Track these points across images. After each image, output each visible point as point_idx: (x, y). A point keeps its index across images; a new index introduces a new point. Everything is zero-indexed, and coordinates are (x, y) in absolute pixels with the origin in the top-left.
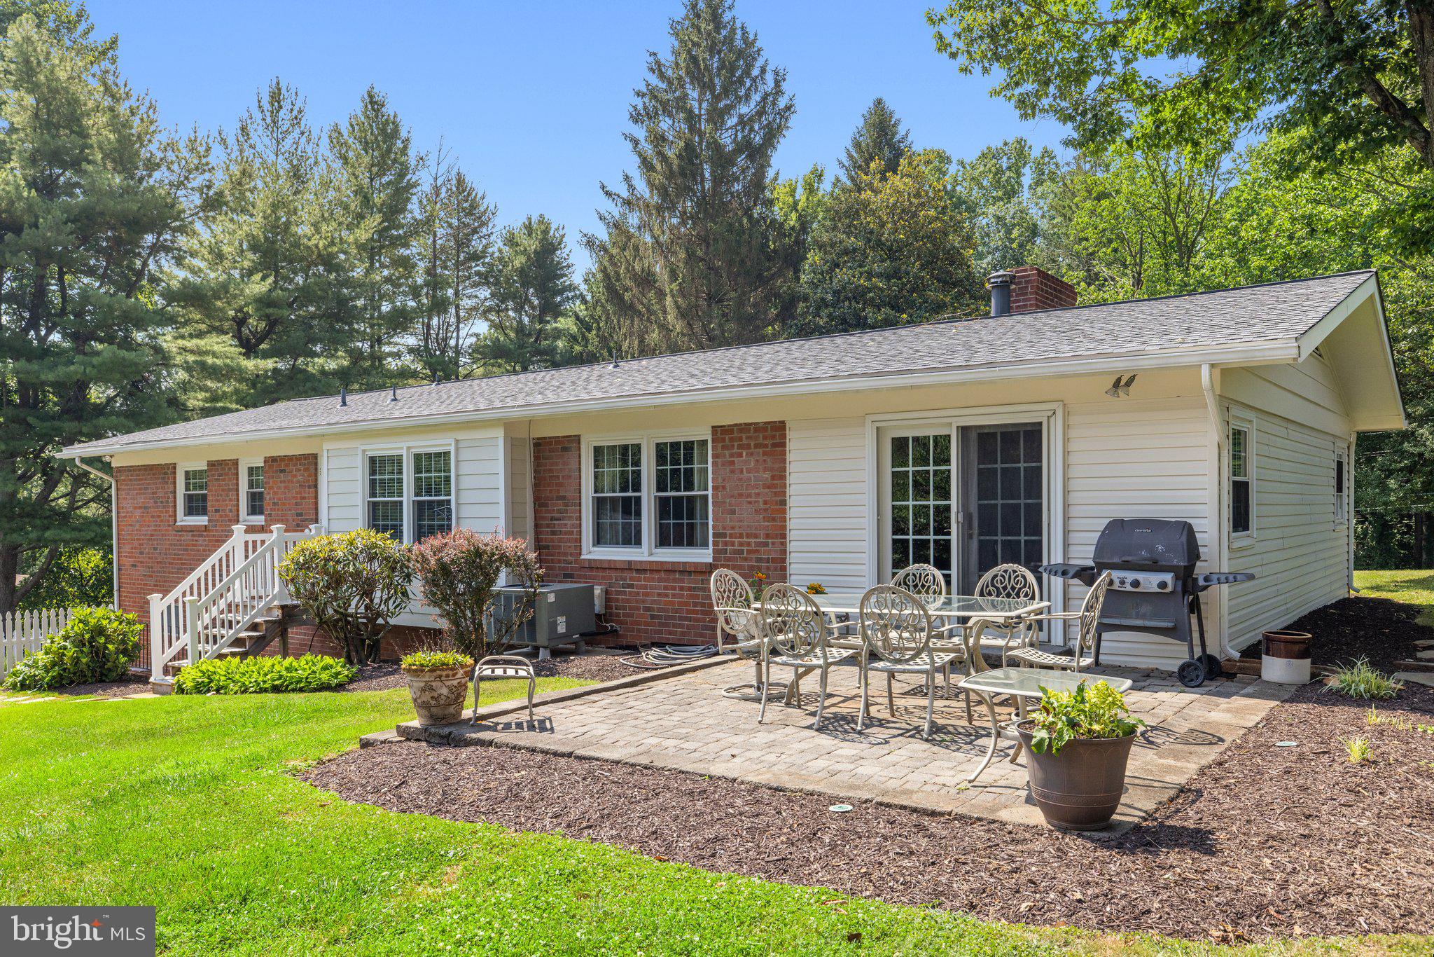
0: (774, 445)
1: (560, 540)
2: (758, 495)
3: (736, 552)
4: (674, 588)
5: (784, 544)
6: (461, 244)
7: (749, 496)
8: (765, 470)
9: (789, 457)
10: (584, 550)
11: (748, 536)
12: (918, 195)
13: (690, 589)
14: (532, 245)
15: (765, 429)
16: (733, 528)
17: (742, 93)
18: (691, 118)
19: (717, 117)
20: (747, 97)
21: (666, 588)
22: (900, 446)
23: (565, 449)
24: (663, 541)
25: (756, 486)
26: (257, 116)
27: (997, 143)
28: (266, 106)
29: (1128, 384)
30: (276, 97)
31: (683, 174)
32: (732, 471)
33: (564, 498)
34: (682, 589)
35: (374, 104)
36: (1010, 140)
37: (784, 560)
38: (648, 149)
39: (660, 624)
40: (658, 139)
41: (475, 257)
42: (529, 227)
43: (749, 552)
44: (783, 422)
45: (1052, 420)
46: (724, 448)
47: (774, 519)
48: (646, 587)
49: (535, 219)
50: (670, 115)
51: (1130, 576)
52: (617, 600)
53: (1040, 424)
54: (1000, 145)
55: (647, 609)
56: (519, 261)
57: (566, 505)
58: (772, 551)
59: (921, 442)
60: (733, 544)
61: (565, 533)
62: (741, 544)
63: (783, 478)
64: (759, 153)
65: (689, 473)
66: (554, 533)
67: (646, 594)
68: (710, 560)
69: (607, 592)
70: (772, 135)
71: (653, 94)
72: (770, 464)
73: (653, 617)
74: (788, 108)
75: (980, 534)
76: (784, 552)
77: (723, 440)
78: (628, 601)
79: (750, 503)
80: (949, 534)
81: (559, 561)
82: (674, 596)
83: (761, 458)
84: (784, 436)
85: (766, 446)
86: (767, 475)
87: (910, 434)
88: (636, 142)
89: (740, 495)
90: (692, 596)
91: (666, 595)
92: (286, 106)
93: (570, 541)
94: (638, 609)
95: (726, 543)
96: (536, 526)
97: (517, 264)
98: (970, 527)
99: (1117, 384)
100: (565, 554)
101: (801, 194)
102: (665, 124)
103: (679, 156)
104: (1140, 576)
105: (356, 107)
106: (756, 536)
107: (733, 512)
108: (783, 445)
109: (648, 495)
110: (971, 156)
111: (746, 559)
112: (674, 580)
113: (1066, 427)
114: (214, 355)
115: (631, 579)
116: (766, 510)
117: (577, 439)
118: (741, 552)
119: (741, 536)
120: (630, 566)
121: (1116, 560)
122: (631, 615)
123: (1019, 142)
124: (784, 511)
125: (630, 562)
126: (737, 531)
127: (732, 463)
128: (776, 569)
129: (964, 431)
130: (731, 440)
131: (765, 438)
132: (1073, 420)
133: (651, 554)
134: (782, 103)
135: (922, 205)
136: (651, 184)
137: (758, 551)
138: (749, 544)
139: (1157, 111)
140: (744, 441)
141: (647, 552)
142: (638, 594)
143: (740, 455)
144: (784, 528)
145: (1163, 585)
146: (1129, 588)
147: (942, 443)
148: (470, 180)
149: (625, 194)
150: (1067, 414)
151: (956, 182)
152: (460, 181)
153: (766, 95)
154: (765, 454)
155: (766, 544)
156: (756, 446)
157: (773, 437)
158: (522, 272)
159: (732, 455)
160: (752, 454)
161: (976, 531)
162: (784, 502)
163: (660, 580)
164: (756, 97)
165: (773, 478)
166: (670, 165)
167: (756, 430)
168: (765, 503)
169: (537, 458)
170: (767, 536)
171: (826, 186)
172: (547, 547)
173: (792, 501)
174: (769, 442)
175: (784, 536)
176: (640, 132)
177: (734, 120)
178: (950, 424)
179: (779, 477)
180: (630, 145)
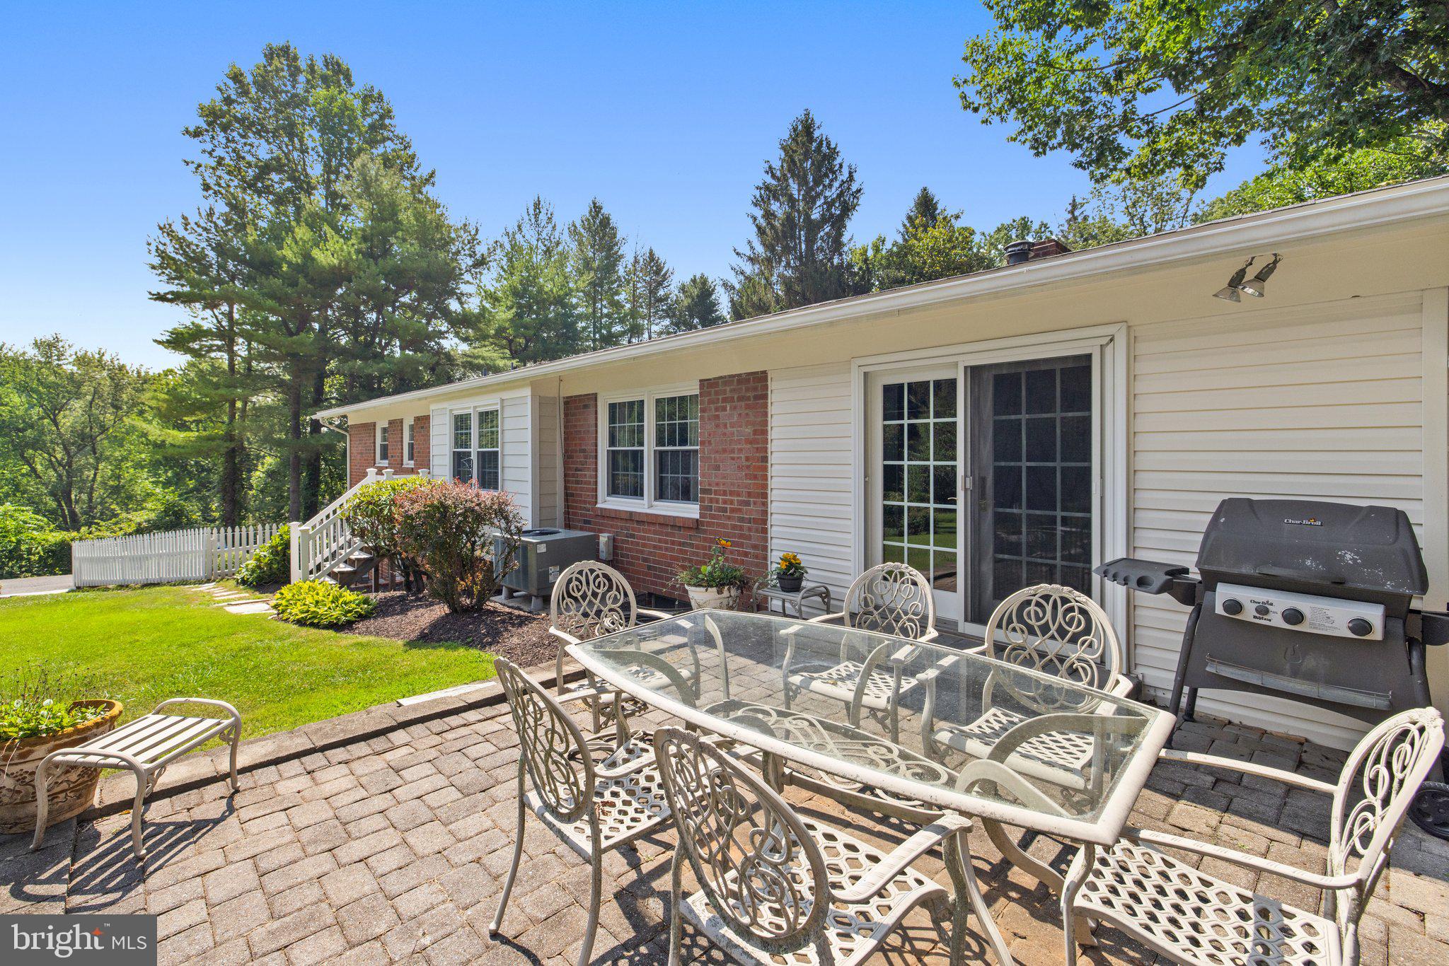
0: (756, 398)
1: (582, 489)
2: (740, 450)
3: (720, 509)
4: (666, 542)
5: (765, 504)
6: (653, 292)
7: (732, 451)
8: (748, 424)
9: (772, 410)
10: (600, 499)
11: (732, 493)
12: (950, 241)
13: (680, 544)
14: (696, 292)
15: (748, 381)
16: (717, 484)
17: (827, 182)
18: (792, 202)
19: (811, 200)
20: (830, 186)
21: (660, 541)
22: (893, 394)
23: (586, 406)
24: (661, 495)
25: (739, 442)
26: (526, 218)
27: (1008, 222)
28: (531, 212)
29: (1261, 277)
30: (537, 206)
31: (785, 237)
32: (717, 426)
33: (584, 451)
34: (673, 543)
35: (596, 208)
36: (1017, 219)
37: (765, 521)
38: (762, 222)
39: (656, 576)
40: (769, 215)
41: (660, 300)
42: (694, 281)
43: (733, 510)
44: (765, 372)
45: (1108, 350)
46: (710, 402)
47: (755, 477)
48: (643, 538)
49: (698, 276)
50: (778, 200)
51: (1280, 602)
52: (622, 548)
53: (1088, 357)
54: (1010, 222)
55: (645, 560)
56: (687, 302)
57: (586, 457)
58: (752, 511)
59: (919, 389)
60: (717, 501)
61: (586, 483)
62: (725, 502)
63: (765, 432)
64: (838, 223)
65: (684, 428)
66: (577, 482)
67: (644, 545)
68: (697, 516)
69: (614, 540)
70: (847, 209)
71: (767, 187)
72: (752, 418)
73: (649, 568)
74: (859, 191)
75: (997, 504)
76: (765, 513)
77: (709, 394)
78: (630, 550)
79: (733, 459)
80: (954, 502)
81: (581, 508)
82: (667, 549)
83: (744, 412)
84: (766, 387)
85: (748, 399)
86: (749, 430)
87: (905, 379)
88: (755, 219)
89: (725, 451)
90: (681, 551)
91: (660, 548)
92: (543, 211)
93: (588, 490)
94: (638, 558)
95: (711, 500)
96: (566, 475)
97: (686, 303)
98: (983, 495)
99: (1237, 281)
100: (585, 502)
101: (870, 254)
102: (775, 206)
103: (783, 225)
104: (1304, 604)
105: (584, 211)
106: (739, 495)
107: (717, 468)
108: (765, 397)
109: (649, 448)
110: (991, 230)
111: (729, 518)
112: (667, 534)
113: (1132, 359)
114: (483, 358)
115: (633, 529)
116: (748, 467)
117: (594, 397)
118: (725, 510)
119: (725, 493)
120: (631, 517)
121: (1246, 570)
122: (632, 564)
123: (1023, 219)
124: (765, 469)
125: (631, 513)
126: (721, 488)
127: (717, 417)
128: (757, 531)
129: (975, 372)
130: (717, 393)
131: (747, 390)
132: (1142, 348)
133: (651, 506)
134: (854, 187)
135: (954, 248)
136: (764, 244)
137: (740, 510)
138: (732, 502)
139: (1154, 142)
140: (728, 395)
141: (645, 505)
142: (638, 544)
143: (724, 409)
144: (765, 486)
145: (1362, 626)
146: (1277, 621)
147: (946, 389)
148: (657, 254)
149: (748, 252)
150: (1132, 341)
151: (980, 247)
152: (651, 254)
153: (843, 182)
154: (748, 407)
155: (748, 503)
156: (740, 399)
157: (755, 389)
158: (689, 308)
159: (717, 409)
160: (735, 408)
161: (990, 500)
162: (765, 459)
163: (655, 533)
164: (836, 184)
165: (755, 432)
166: (776, 232)
167: (739, 382)
168: (747, 459)
169: (566, 415)
170: (749, 494)
171: (888, 245)
172: (572, 495)
173: (773, 459)
174: (750, 394)
175: (765, 496)
176: (759, 213)
177: (822, 201)
178: (956, 364)
179: (761, 432)
180: (751, 220)
